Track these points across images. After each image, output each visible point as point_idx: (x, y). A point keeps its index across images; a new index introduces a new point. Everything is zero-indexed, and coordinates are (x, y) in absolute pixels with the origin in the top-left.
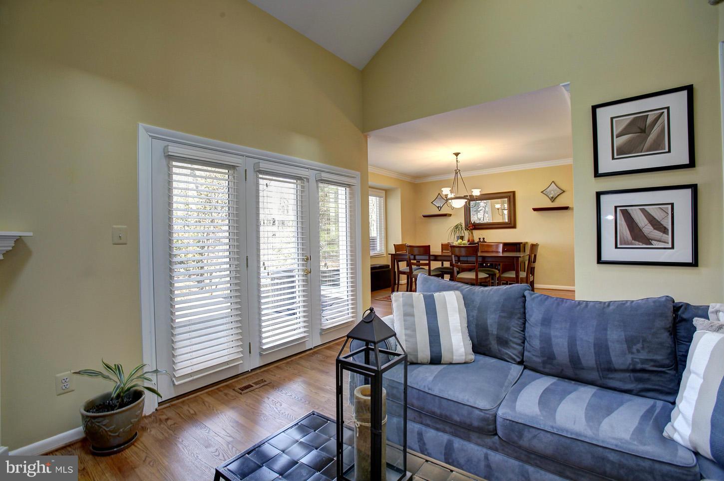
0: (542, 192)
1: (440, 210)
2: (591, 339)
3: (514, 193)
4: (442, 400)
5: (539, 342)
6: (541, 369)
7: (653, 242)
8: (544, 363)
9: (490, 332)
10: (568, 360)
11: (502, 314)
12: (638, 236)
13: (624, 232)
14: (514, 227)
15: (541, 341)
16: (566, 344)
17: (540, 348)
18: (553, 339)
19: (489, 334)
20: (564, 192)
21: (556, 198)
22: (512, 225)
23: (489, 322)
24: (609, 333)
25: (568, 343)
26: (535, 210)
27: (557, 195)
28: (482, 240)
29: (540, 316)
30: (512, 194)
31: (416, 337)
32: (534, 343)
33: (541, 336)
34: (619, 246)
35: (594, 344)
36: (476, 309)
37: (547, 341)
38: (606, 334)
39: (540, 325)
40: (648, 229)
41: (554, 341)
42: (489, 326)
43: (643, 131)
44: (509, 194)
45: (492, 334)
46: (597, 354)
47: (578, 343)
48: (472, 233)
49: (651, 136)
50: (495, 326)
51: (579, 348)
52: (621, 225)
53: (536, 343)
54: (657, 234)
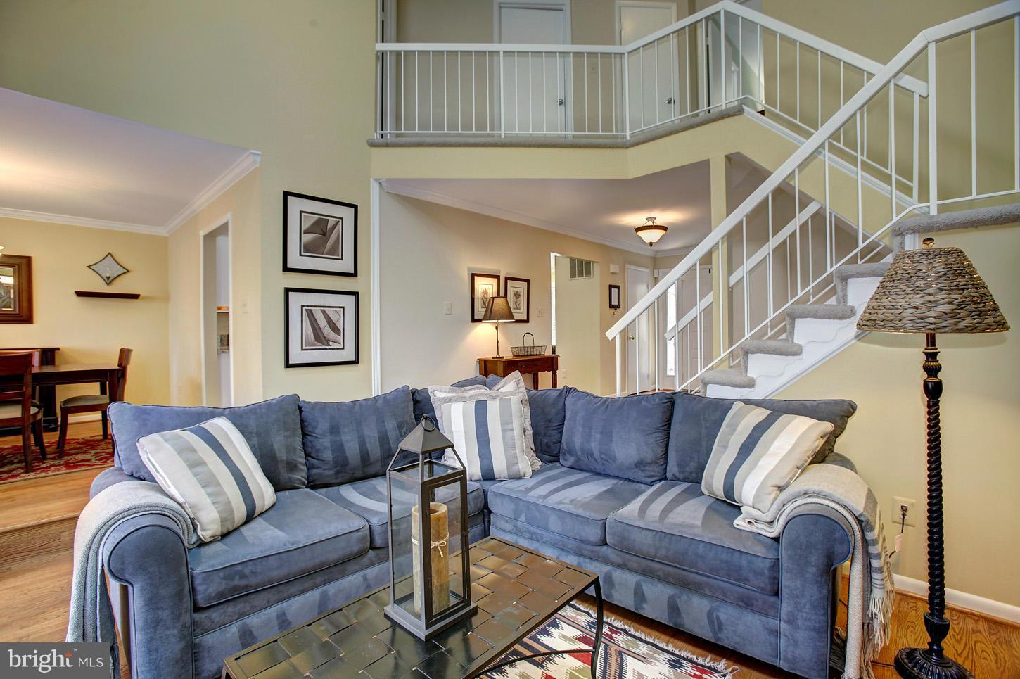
0: (88, 267)
2: (376, 435)
3: (29, 259)
4: (281, 555)
5: (331, 452)
6: (334, 481)
7: (331, 343)
8: (337, 473)
9: (279, 459)
10: (360, 460)
11: (286, 433)
12: (320, 337)
13: (309, 332)
14: (28, 320)
15: (333, 451)
16: (357, 445)
17: (333, 458)
18: (345, 445)
19: (277, 461)
20: (128, 271)
21: (115, 278)
22: (24, 317)
23: (276, 446)
24: (386, 424)
25: (359, 443)
26: (79, 294)
27: (115, 275)
29: (327, 425)
30: (23, 260)
31: (225, 493)
32: (325, 456)
33: (332, 446)
34: (304, 348)
35: (379, 438)
36: (254, 435)
37: (339, 448)
38: (385, 426)
39: (328, 434)
40: (327, 330)
41: (346, 446)
42: (277, 452)
43: (324, 234)
44: (17, 260)
45: (282, 461)
46: (382, 446)
47: (367, 440)
49: (330, 240)
50: (284, 450)
51: (368, 445)
52: (306, 325)
53: (328, 455)
54: (332, 335)
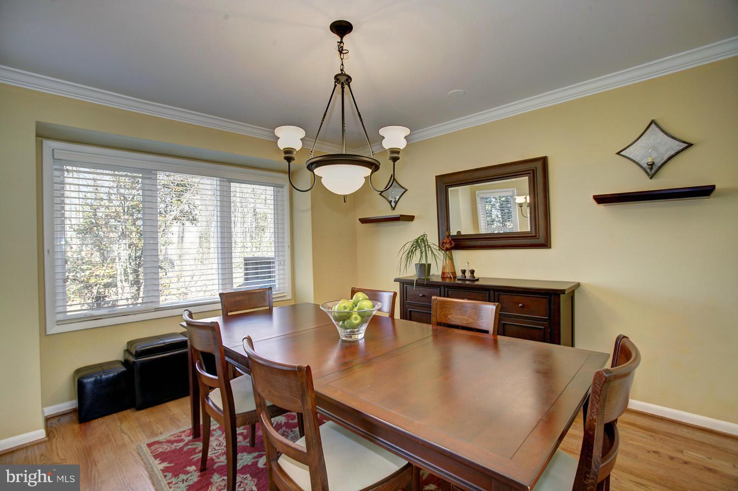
0: (618, 153)
1: (394, 209)
3: (544, 161)
14: (546, 244)
20: (690, 144)
21: (660, 167)
22: (541, 240)
26: (601, 200)
27: (666, 158)
28: (468, 275)
30: (539, 165)
44: (532, 166)
48: (451, 259)
